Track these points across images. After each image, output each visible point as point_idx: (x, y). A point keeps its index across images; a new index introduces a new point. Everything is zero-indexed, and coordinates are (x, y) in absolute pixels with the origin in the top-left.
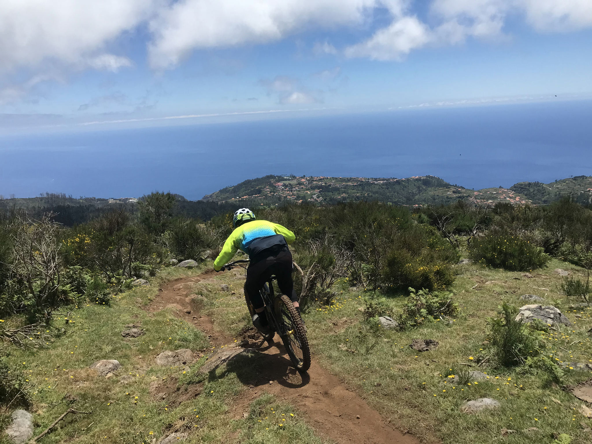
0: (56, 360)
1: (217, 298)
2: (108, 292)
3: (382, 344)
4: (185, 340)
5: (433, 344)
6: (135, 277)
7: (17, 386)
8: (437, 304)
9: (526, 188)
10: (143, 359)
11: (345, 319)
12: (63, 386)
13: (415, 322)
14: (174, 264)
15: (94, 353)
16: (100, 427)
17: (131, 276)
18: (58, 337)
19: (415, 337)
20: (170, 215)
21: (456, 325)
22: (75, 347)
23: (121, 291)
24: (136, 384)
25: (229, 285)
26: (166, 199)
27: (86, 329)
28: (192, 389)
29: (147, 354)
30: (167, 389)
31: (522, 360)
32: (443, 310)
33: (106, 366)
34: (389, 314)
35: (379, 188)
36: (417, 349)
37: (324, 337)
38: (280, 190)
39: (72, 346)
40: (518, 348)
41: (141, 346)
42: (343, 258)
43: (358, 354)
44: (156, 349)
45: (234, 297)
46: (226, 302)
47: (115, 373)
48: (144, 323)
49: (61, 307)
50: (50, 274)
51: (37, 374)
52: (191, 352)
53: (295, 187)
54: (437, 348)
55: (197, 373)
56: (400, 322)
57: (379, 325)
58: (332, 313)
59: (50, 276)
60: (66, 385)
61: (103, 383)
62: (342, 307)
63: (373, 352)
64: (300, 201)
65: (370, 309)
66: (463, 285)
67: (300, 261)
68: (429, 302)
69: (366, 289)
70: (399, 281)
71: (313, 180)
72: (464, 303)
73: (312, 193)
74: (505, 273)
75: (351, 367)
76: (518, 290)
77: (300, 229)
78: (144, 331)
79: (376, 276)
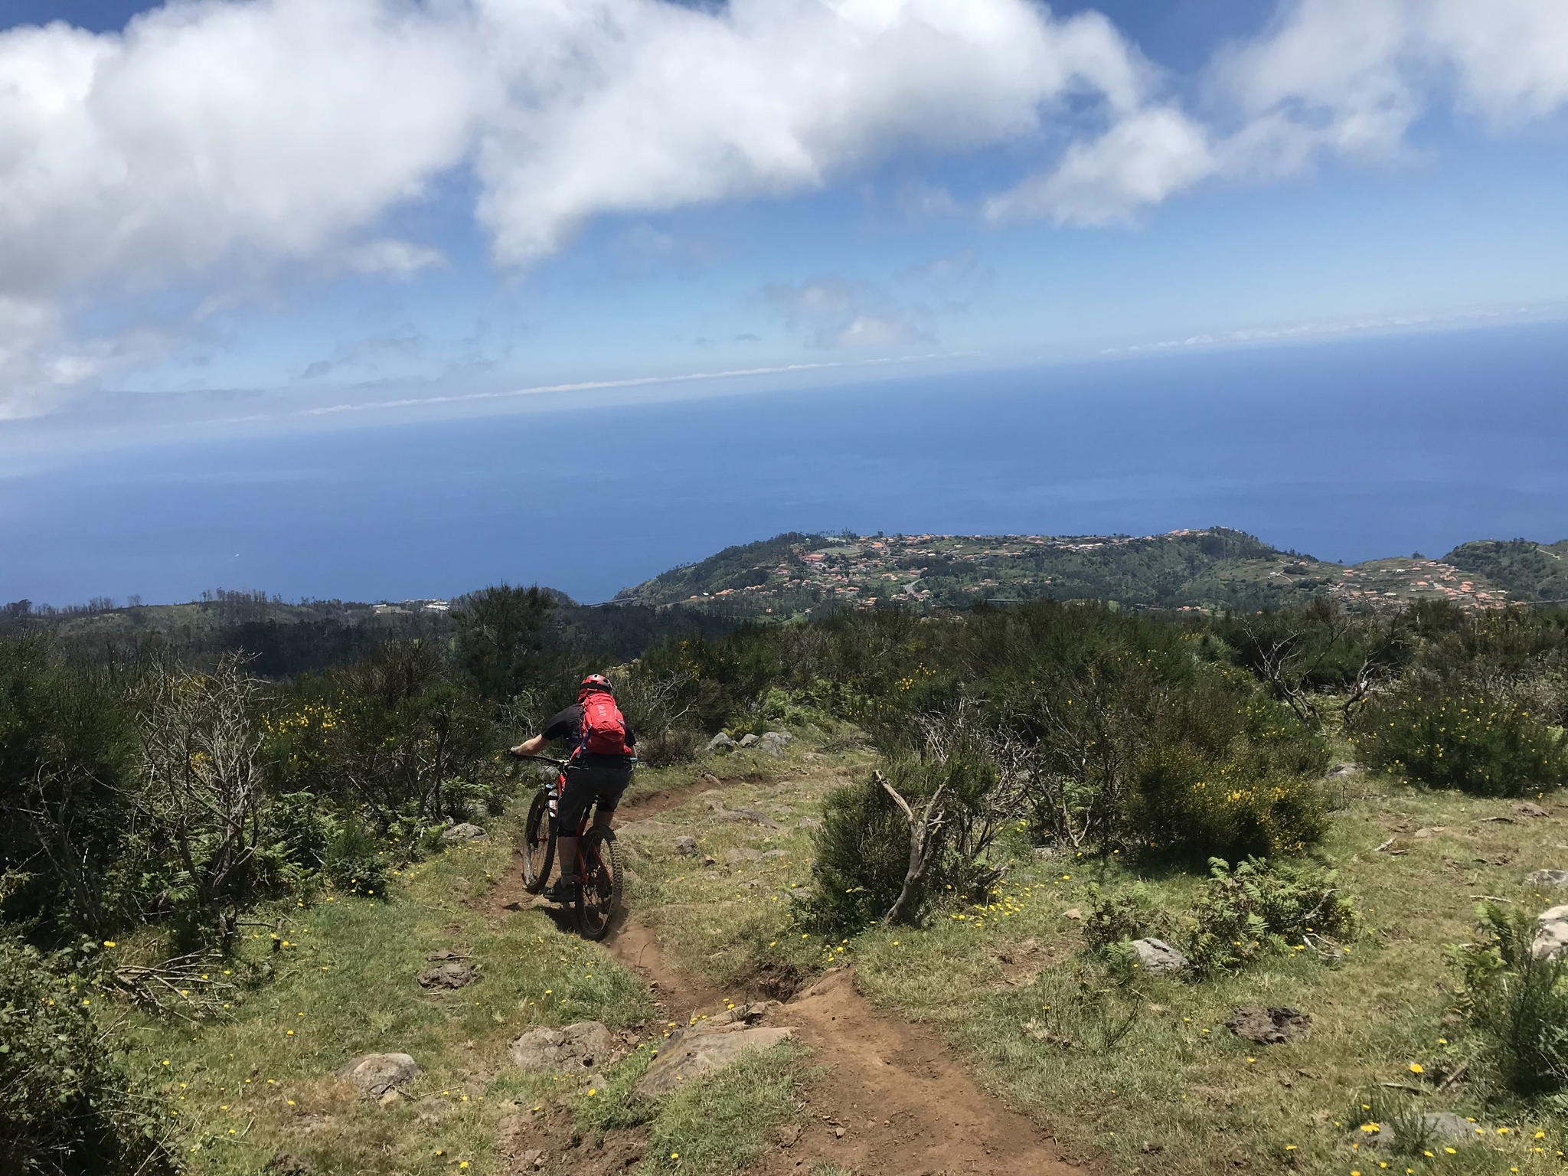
0: (250, 1052)
1: (666, 876)
2: (381, 861)
3: (1147, 1021)
4: (587, 995)
5: (1295, 1020)
6: (450, 819)
7: (148, 1132)
8: (1294, 900)
9: (1489, 557)
10: (478, 1049)
11: (1031, 942)
12: (267, 1128)
13: (1235, 955)
15: (348, 1033)
17: (439, 817)
18: (254, 989)
19: (1238, 999)
20: (538, 647)
21: (1353, 962)
22: (296, 1015)
23: (415, 859)
24: (461, 1125)
25: (699, 837)
26: (527, 604)
27: (326, 964)
28: (616, 1142)
29: (488, 1037)
30: (546, 1140)
32: (1310, 919)
33: (379, 1071)
34: (1157, 931)
35: (1083, 564)
36: (1250, 1037)
37: (980, 999)
38: (816, 571)
39: (289, 1014)
40: (1554, 1038)
41: (470, 1015)
42: (1010, 764)
43: (1081, 1050)
44: (511, 1021)
45: (711, 872)
46: (691, 886)
47: (403, 1091)
48: (476, 947)
49: (260, 905)
50: (236, 817)
51: (200, 1094)
52: (605, 1031)
53: (855, 564)
54: (1308, 1032)
55: (629, 1096)
56: (1194, 955)
57: (1136, 966)
58: (995, 926)
59: (234, 822)
60: (277, 1126)
61: (373, 1120)
62: (1020, 907)
63: (1124, 1045)
64: (871, 601)
65: (1106, 917)
66: (1351, 841)
67: (900, 778)
68: (1269, 896)
69: (1079, 854)
70: (1173, 830)
71: (904, 545)
72: (1361, 895)
73: (902, 578)
75: (1067, 1091)
76: (1515, 855)
77: (877, 678)
78: (476, 971)
79: (1106, 816)
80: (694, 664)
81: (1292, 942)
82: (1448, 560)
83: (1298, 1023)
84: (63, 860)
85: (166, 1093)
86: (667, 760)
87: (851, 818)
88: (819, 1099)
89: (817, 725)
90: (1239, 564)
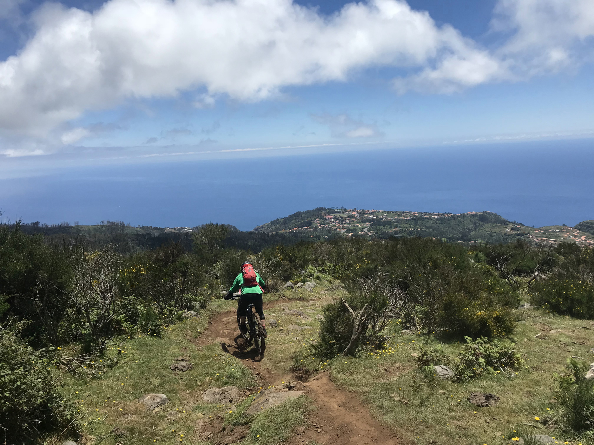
0: (107, 390)
2: (159, 323)
3: (438, 396)
4: (232, 376)
5: (494, 398)
6: (186, 309)
7: (68, 417)
8: (497, 354)
10: (190, 394)
11: (397, 365)
12: (112, 418)
13: (473, 373)
15: (143, 385)
17: (182, 308)
18: (110, 368)
19: (473, 389)
20: (223, 246)
21: (519, 378)
22: (125, 378)
23: (172, 323)
24: (182, 421)
25: (278, 320)
26: (220, 230)
27: (137, 360)
28: (237, 430)
29: (194, 390)
30: (213, 429)
32: (504, 361)
33: (154, 400)
34: (445, 363)
35: (433, 223)
36: (476, 404)
37: (376, 384)
38: (330, 222)
39: (123, 377)
40: (589, 410)
41: (188, 381)
42: (396, 298)
43: (411, 405)
44: (203, 384)
45: (282, 333)
46: (273, 338)
47: (162, 408)
48: (192, 357)
49: (114, 337)
50: (107, 304)
51: (88, 405)
52: (238, 390)
53: (345, 220)
54: (498, 403)
55: (244, 414)
56: (457, 372)
57: (435, 375)
58: (384, 358)
59: (106, 306)
60: (115, 418)
61: (150, 417)
62: (394, 352)
63: (428, 404)
64: (351, 234)
65: (425, 356)
66: (525, 333)
67: (351, 302)
68: (488, 352)
69: (420, 333)
70: (455, 326)
71: (364, 213)
72: (526, 353)
73: (363, 226)
74: (572, 321)
75: (404, 419)
76: (588, 341)
77: (350, 264)
78: (192, 365)
79: (430, 319)
80: (280, 255)
82: (576, 227)
83: (495, 400)
84: (44, 317)
85: (76, 403)
86: (268, 291)
87: (333, 315)
88: (313, 418)
89: (326, 280)
90: (494, 226)
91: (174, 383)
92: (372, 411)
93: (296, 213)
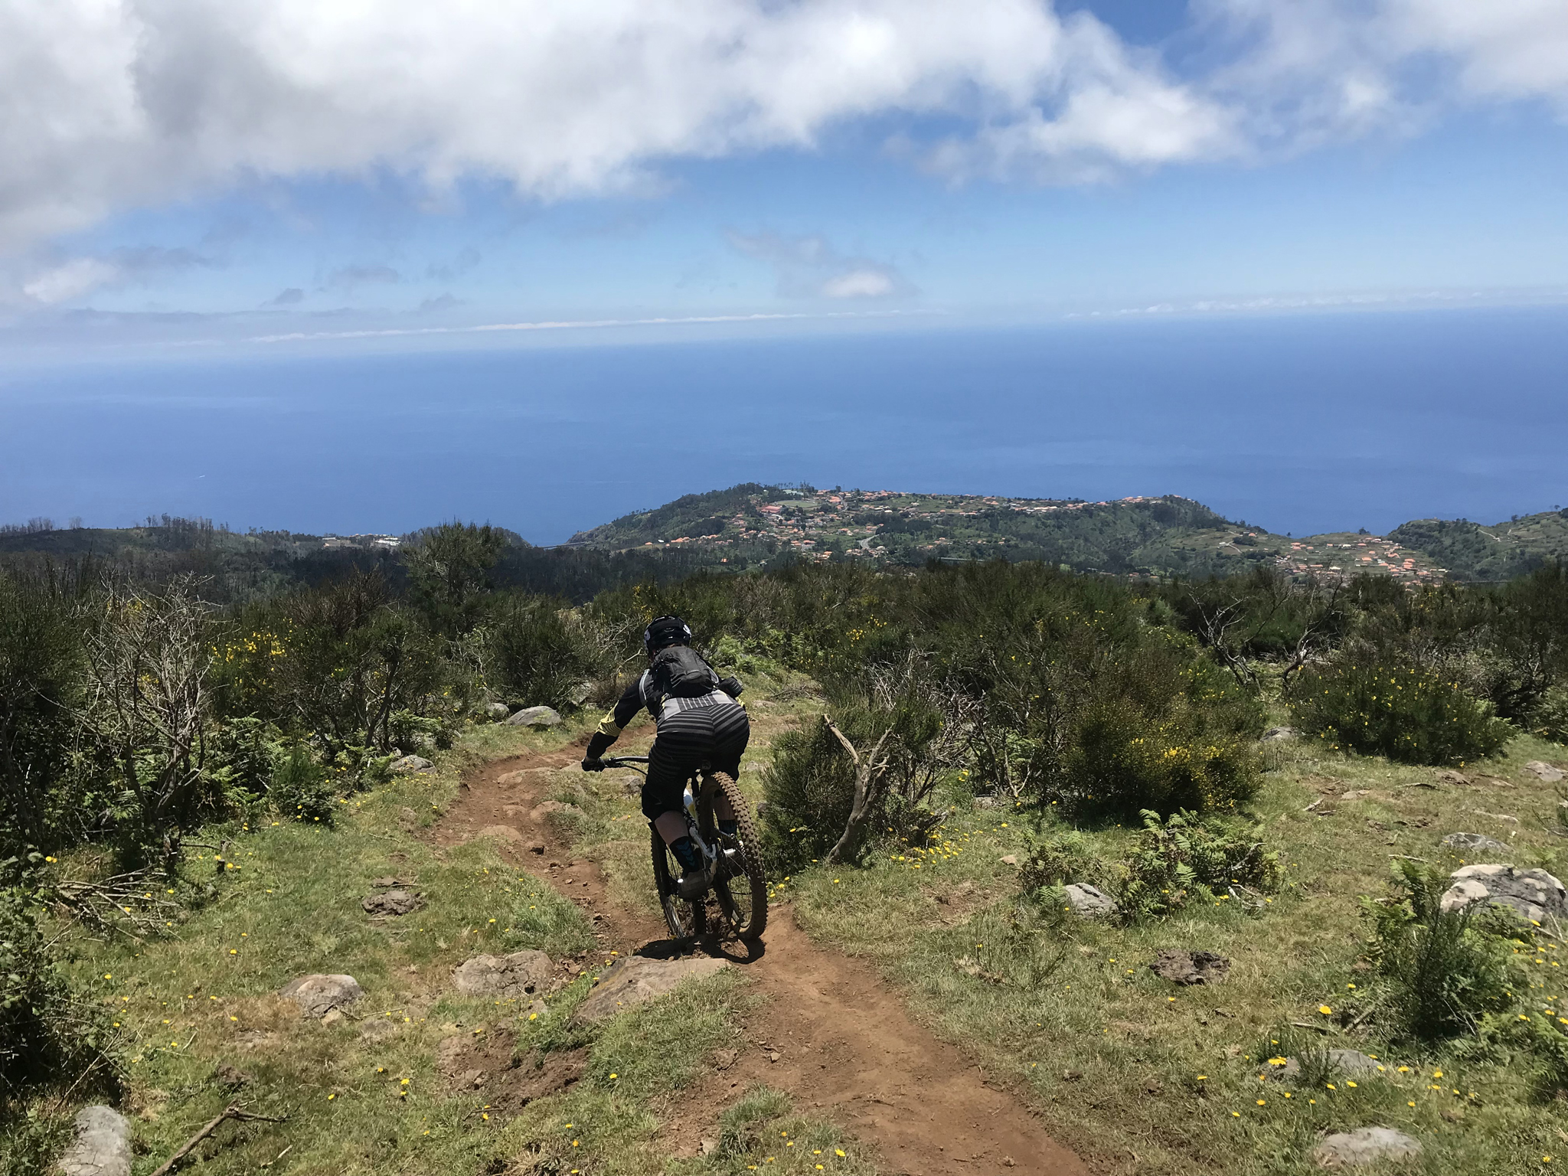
0: (193, 969)
1: (612, 814)
2: (327, 788)
3: (1075, 961)
4: (531, 925)
5: (1215, 964)
6: (398, 751)
7: (90, 1041)
8: (1222, 853)
9: (1432, 536)
10: (422, 973)
11: (967, 885)
12: (209, 1042)
13: (1162, 902)
14: (498, 717)
15: (292, 954)
16: (309, 1159)
17: (386, 748)
18: (198, 908)
19: (1163, 943)
20: (489, 585)
21: (1274, 912)
22: (240, 935)
23: (361, 788)
24: (402, 1044)
26: (480, 542)
27: (270, 887)
28: (555, 1064)
29: (430, 962)
30: (487, 1061)
31: (1469, 1019)
32: (1236, 871)
33: (322, 991)
34: (1090, 878)
35: (1037, 526)
36: (1172, 979)
37: (915, 936)
38: (772, 523)
39: (232, 934)
40: (1457, 986)
41: (414, 941)
42: (955, 716)
43: (1010, 986)
44: (454, 947)
46: (637, 824)
47: (346, 1011)
48: (421, 876)
49: (205, 827)
50: (182, 739)
51: (142, 1008)
52: (548, 961)
53: (812, 518)
54: (1226, 975)
55: (569, 1020)
56: (1124, 901)
57: (1067, 909)
58: (934, 868)
59: (181, 743)
60: (219, 1041)
61: (315, 1037)
62: (958, 852)
63: (1052, 982)
64: (826, 555)
65: (1040, 862)
66: (1281, 801)
67: (847, 725)
68: (1198, 848)
69: (1018, 804)
70: (1110, 784)
71: (861, 501)
72: (1286, 851)
73: (858, 533)
74: (1393, 770)
75: (994, 1023)
76: (1434, 818)
77: (829, 630)
78: (421, 898)
79: (1046, 768)
80: (647, 608)
81: (1217, 893)
82: (1392, 538)
83: (1218, 967)
84: (5, 776)
85: (108, 1005)
87: (798, 760)
88: (756, 1026)
89: (768, 674)
90: (1190, 533)
91: (375, 946)
92: (911, 1004)
93: (683, 498)
